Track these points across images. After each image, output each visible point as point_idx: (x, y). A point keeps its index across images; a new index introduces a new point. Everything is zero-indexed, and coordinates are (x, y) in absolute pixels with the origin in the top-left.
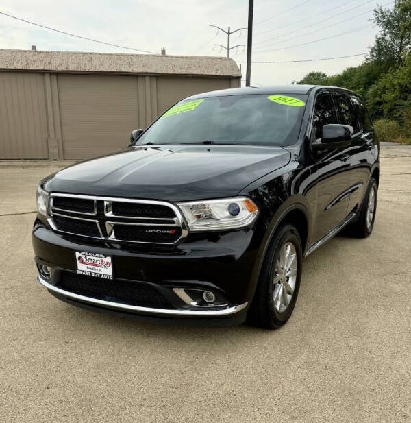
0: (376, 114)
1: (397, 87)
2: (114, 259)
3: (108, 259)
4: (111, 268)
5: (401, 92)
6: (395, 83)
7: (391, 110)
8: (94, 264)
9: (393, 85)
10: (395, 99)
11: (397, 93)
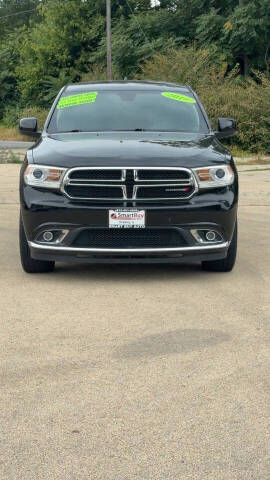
0: (6, 96)
1: (40, 56)
2: (147, 211)
3: (143, 213)
4: (143, 219)
5: (48, 65)
6: (36, 50)
7: (32, 93)
8: (128, 218)
9: (32, 53)
10: (39, 75)
11: (40, 65)
